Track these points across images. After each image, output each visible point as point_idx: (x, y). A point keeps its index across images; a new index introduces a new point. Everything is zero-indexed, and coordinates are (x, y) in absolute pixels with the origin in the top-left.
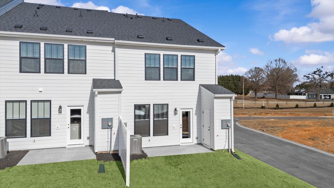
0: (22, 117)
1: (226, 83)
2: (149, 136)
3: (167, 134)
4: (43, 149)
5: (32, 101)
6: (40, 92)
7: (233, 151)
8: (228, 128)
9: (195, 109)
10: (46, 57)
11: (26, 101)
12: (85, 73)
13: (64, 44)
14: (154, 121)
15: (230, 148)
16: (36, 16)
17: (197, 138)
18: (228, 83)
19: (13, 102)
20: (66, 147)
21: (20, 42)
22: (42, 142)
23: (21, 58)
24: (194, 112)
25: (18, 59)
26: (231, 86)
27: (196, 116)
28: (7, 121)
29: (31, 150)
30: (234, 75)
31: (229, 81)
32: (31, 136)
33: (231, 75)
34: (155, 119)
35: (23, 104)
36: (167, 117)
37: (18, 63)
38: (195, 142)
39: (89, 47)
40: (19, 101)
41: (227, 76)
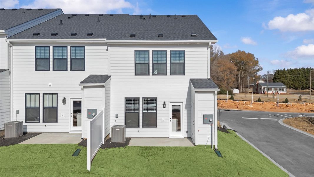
0: (37, 106)
1: (295, 76)
2: (139, 127)
3: (156, 127)
4: (52, 133)
5: (44, 94)
6: (49, 86)
7: (216, 147)
8: (211, 123)
9: (185, 103)
10: (54, 58)
11: (39, 94)
12: (84, 70)
13: (67, 47)
14: (143, 113)
15: (214, 144)
16: (61, 24)
17: (187, 132)
18: (298, 77)
19: (30, 94)
20: (68, 133)
21: (35, 47)
22: (50, 127)
23: (36, 59)
24: (184, 106)
25: (34, 60)
26: (301, 80)
27: (186, 110)
28: (26, 109)
29: (43, 133)
30: (306, 68)
31: (299, 74)
32: (44, 122)
33: (301, 68)
34: (144, 112)
35: (37, 96)
36: (156, 110)
37: (34, 63)
38: (186, 135)
39: (87, 47)
40: (35, 94)
41: (296, 69)
